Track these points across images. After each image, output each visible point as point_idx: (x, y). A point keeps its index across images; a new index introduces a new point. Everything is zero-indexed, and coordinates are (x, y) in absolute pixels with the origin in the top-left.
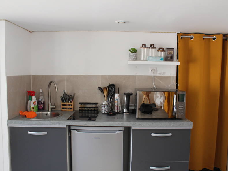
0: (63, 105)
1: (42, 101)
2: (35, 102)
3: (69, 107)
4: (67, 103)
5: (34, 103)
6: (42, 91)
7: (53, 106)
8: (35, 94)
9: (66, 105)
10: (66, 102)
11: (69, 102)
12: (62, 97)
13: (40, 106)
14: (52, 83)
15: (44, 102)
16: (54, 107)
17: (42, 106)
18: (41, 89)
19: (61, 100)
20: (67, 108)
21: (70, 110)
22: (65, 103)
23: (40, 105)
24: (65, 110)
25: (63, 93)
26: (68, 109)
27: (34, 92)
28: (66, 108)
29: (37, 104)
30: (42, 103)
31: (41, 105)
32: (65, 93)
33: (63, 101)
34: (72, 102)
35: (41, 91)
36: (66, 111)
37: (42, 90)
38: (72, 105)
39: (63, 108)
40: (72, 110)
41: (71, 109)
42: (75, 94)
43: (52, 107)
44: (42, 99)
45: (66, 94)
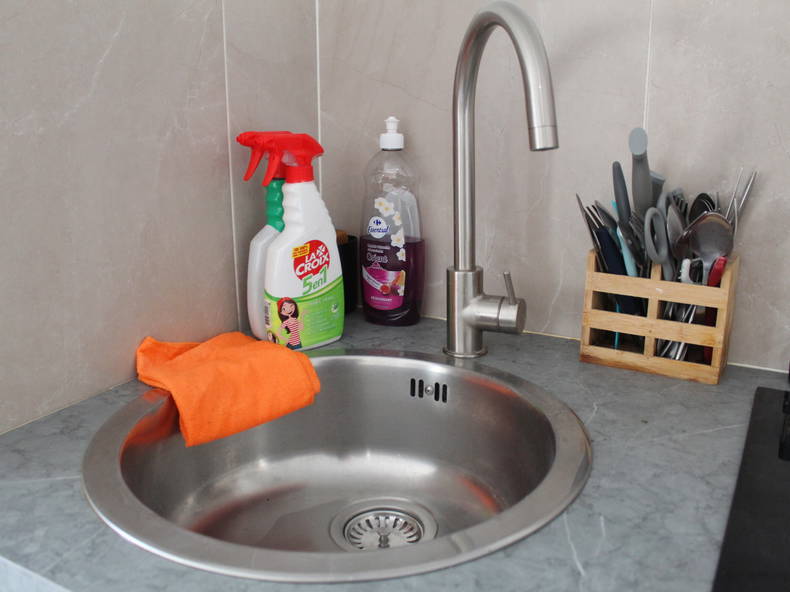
0: (606, 302)
1: (398, 240)
2: (315, 245)
3: (670, 330)
4: (654, 289)
5: (298, 261)
6: (406, 141)
7: (502, 301)
8: (319, 163)
9: (637, 306)
10: (644, 271)
11: (676, 278)
12: (598, 208)
13: (378, 286)
14: (497, 38)
15: (415, 248)
16: (509, 314)
17: (394, 290)
18: (392, 123)
19: (584, 247)
20: (649, 345)
21: (677, 367)
22: (627, 285)
23: (381, 277)
24: (629, 357)
25: (617, 169)
26: (663, 348)
27: (308, 148)
28: (634, 343)
29: (335, 270)
30: (401, 256)
31: (391, 276)
32: (640, 161)
33: (608, 260)
34: (715, 282)
35: (392, 139)
36: (636, 370)
37: (402, 129)
38: (708, 317)
39: (602, 338)
40: (707, 373)
41: (698, 354)
42: (753, 188)
43: (489, 312)
44: (398, 223)
45: (657, 186)
